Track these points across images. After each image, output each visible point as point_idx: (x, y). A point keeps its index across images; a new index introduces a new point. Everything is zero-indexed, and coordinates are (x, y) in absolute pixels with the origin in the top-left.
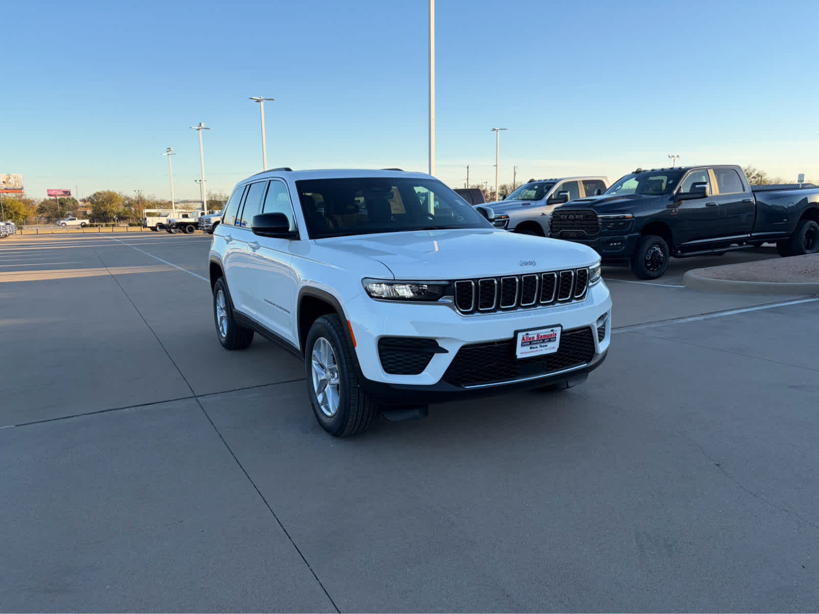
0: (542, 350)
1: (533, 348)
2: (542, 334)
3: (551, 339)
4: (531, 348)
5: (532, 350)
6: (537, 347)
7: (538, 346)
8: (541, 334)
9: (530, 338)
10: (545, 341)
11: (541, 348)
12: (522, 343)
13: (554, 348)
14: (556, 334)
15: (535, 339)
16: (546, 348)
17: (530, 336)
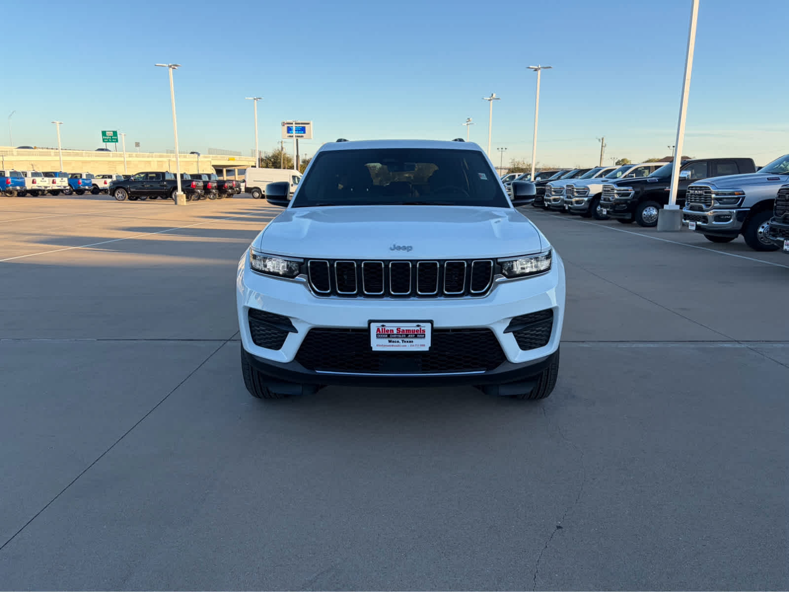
0: (406, 346)
1: (393, 342)
2: (405, 329)
3: (418, 336)
4: (390, 341)
5: (392, 344)
6: (398, 342)
7: (400, 340)
8: (402, 328)
9: (387, 331)
10: (409, 336)
11: (404, 344)
12: (377, 335)
13: (424, 345)
14: (424, 331)
15: (395, 332)
16: (411, 344)
17: (386, 329)
